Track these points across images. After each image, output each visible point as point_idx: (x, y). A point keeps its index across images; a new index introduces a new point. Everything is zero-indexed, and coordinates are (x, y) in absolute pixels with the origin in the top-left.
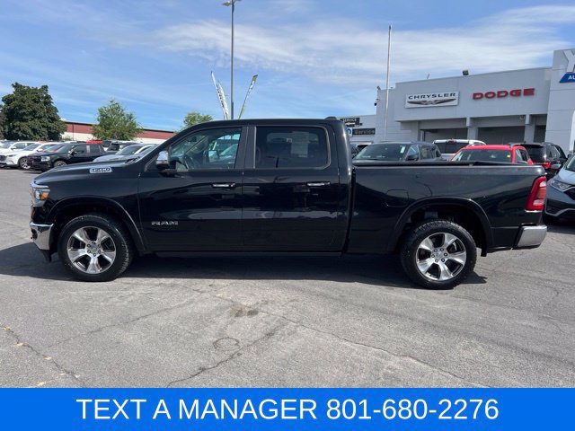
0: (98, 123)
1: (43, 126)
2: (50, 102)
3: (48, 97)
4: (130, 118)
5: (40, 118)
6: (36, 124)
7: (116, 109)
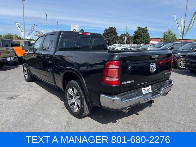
0: (162, 38)
1: (144, 40)
2: (147, 32)
3: (147, 30)
4: (175, 35)
5: (143, 37)
6: (142, 39)
7: (170, 32)
